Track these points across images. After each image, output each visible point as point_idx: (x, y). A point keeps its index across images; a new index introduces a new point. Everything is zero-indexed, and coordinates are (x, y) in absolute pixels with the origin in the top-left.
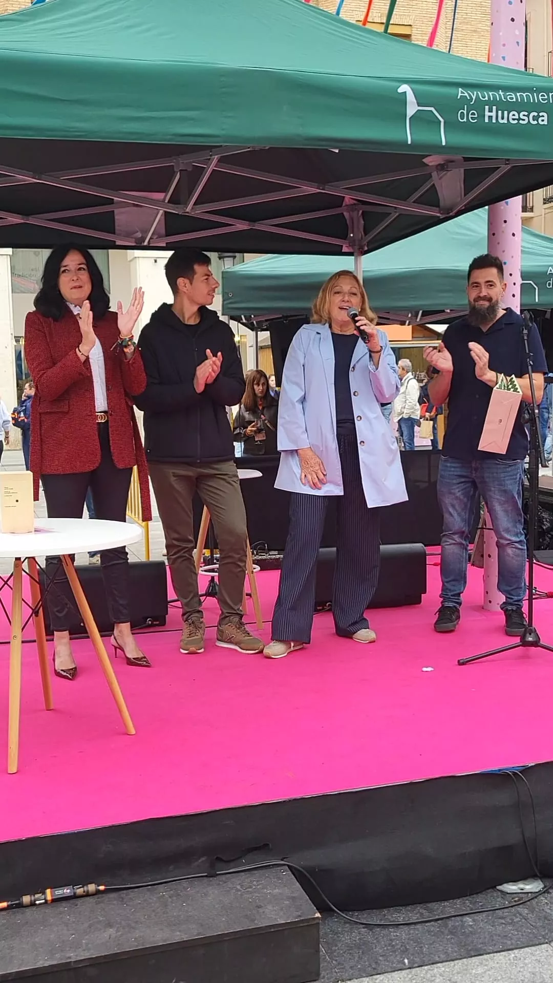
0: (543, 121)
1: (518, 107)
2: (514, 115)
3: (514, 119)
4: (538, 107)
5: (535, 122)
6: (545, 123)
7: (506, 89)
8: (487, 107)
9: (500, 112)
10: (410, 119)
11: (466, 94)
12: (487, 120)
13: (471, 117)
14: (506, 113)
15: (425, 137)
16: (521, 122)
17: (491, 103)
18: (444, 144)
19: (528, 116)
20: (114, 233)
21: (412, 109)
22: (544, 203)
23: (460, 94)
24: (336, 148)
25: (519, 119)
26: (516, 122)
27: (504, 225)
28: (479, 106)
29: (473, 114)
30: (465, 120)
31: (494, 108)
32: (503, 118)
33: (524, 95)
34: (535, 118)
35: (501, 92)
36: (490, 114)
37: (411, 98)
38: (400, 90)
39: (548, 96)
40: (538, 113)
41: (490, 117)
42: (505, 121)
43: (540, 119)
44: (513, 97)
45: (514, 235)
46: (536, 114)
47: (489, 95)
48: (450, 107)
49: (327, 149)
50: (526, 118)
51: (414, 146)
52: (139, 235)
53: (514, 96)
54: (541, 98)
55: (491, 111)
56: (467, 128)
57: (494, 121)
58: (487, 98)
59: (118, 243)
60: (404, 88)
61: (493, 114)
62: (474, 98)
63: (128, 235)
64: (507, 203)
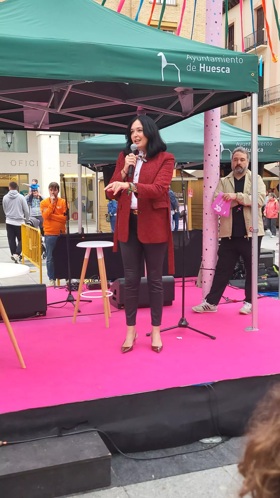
0: (228, 71)
1: (216, 64)
2: (214, 68)
3: (214, 70)
4: (225, 65)
5: (224, 72)
6: (229, 72)
7: (210, 55)
8: (201, 64)
9: (207, 67)
10: (164, 69)
11: (191, 58)
12: (200, 71)
13: (193, 69)
14: (210, 67)
15: (171, 78)
16: (217, 71)
17: (203, 62)
18: (180, 81)
19: (220, 69)
20: (24, 122)
21: (164, 64)
23: (187, 58)
24: (127, 83)
27: (212, 121)
28: (197, 64)
29: (194, 67)
30: (190, 70)
31: (204, 64)
32: (208, 70)
33: (219, 59)
34: (224, 70)
35: (207, 57)
36: (202, 67)
37: (164, 59)
38: (158, 55)
39: (230, 59)
40: (226, 68)
41: (202, 69)
42: (209, 71)
43: (226, 71)
44: (213, 59)
45: (217, 126)
46: (224, 68)
47: (201, 58)
48: (183, 64)
49: (123, 83)
51: (165, 82)
52: (36, 123)
53: (214, 59)
54: (227, 60)
56: (191, 74)
57: (204, 71)
58: (200, 60)
59: (25, 127)
60: (160, 54)
61: (204, 67)
62: (194, 60)
63: (30, 123)
64: (213, 111)
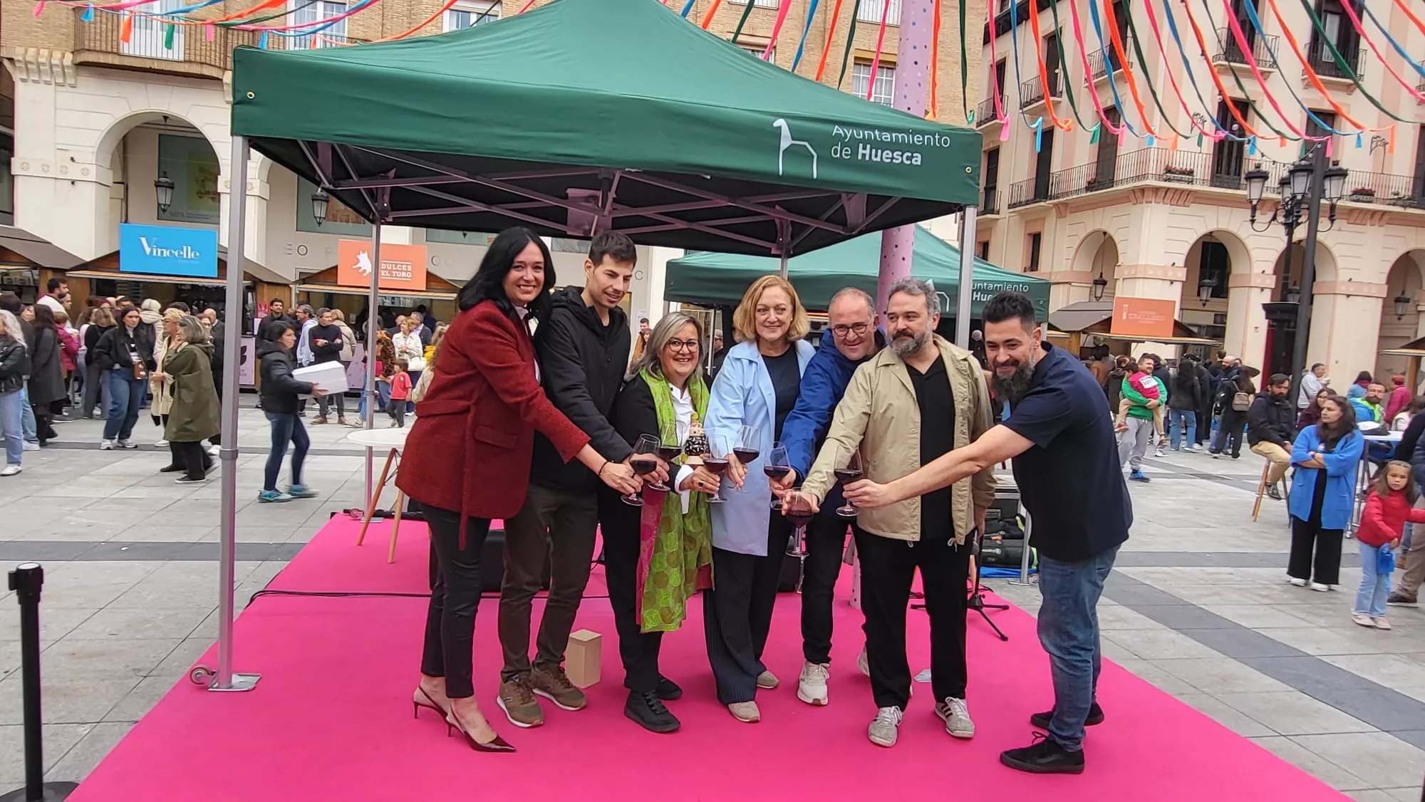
0: (916, 161)
1: (892, 146)
2: (887, 154)
3: (887, 158)
4: (913, 148)
5: (909, 162)
6: (919, 163)
7: (883, 129)
8: (861, 145)
9: (874, 151)
10: (784, 152)
11: (841, 132)
12: (860, 157)
14: (880, 151)
15: (797, 169)
16: (894, 161)
17: (865, 142)
18: (815, 176)
19: (902, 156)
20: (566, 224)
21: (786, 142)
22: (1009, 208)
23: (835, 131)
24: (708, 174)
25: (892, 158)
26: (889, 160)
28: (853, 144)
29: (847, 150)
30: (838, 155)
31: (868, 146)
32: (876, 156)
33: (900, 136)
34: (908, 158)
35: (877, 133)
36: (864, 152)
37: (785, 132)
38: (776, 124)
39: (924, 138)
40: (912, 154)
41: (864, 155)
42: (878, 159)
43: (913, 160)
44: (887, 137)
45: (904, 259)
46: (910, 154)
47: (862, 134)
48: (824, 143)
49: (698, 176)
50: (900, 158)
51: (784, 177)
53: (889, 136)
54: (917, 139)
55: (864, 148)
56: (840, 163)
57: (867, 158)
58: (861, 137)
59: (569, 233)
60: (781, 122)
61: (867, 152)
62: (849, 136)
63: (578, 227)
